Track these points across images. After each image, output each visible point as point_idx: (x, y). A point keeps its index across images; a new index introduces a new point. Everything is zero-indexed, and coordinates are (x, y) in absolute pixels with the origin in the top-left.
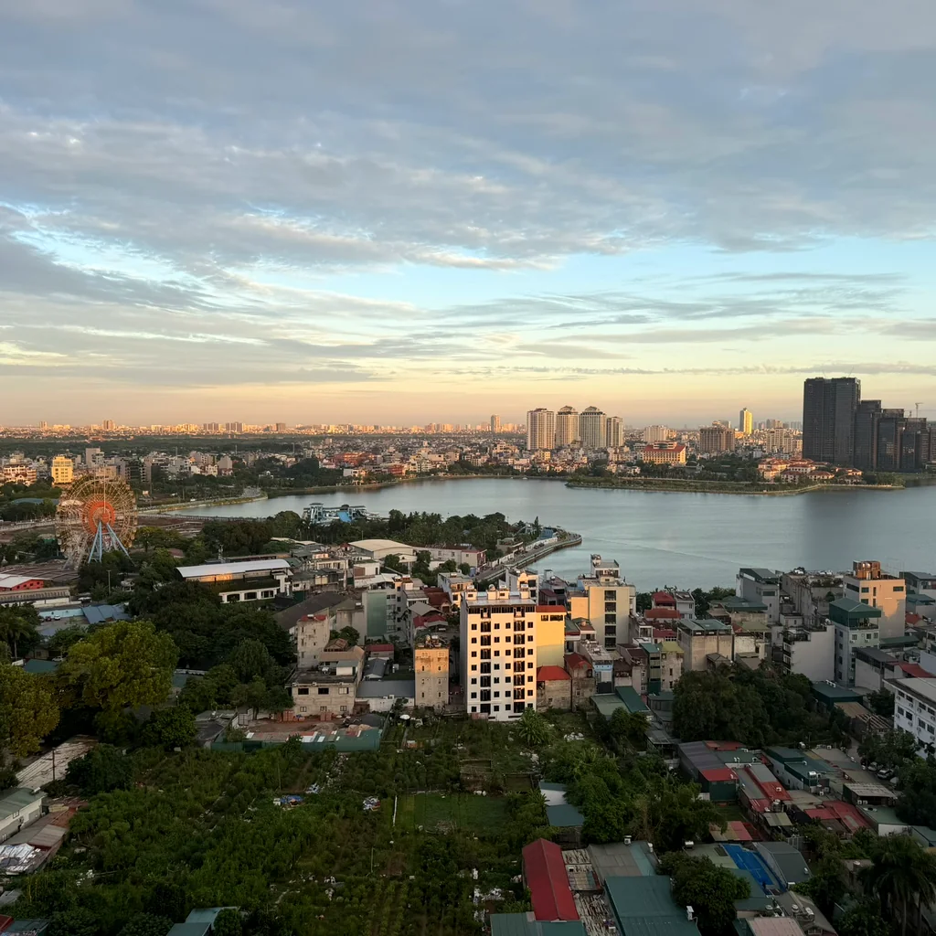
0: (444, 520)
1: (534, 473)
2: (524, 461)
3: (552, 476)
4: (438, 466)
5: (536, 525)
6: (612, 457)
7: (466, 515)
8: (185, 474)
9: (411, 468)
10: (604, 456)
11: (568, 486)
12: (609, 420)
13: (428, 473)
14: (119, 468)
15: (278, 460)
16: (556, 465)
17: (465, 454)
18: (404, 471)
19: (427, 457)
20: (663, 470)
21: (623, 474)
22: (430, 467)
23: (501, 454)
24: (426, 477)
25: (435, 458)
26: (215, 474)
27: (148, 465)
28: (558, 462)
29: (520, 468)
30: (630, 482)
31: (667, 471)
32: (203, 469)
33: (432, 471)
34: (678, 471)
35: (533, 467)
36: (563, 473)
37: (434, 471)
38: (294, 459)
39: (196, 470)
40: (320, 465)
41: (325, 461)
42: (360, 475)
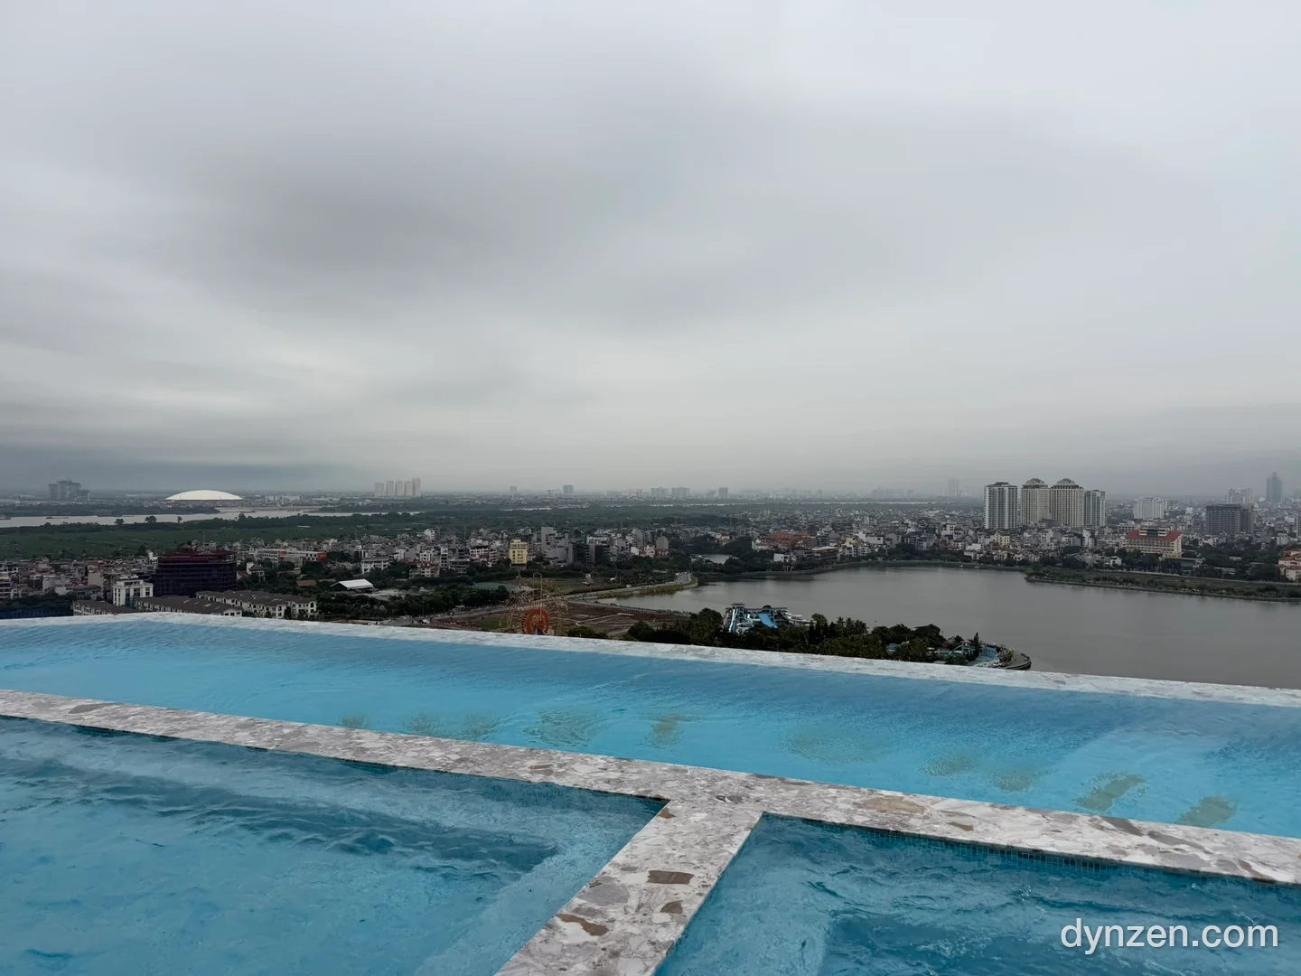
0: (870, 631)
1: (987, 562)
2: (977, 547)
3: (1010, 565)
4: (877, 550)
5: (975, 642)
6: (1088, 541)
7: (895, 625)
8: (624, 556)
9: (847, 552)
10: (1077, 542)
11: (1028, 580)
12: (1088, 494)
13: (866, 558)
14: (567, 550)
15: (713, 538)
16: (1016, 552)
17: (909, 536)
18: (839, 556)
19: (864, 538)
20: (1151, 562)
21: (1099, 565)
22: (867, 551)
23: (950, 537)
24: (863, 561)
25: (873, 540)
26: (652, 556)
27: (592, 547)
28: (1019, 548)
29: (972, 555)
30: (1105, 579)
31: (1155, 565)
32: (642, 550)
33: (869, 556)
34: (1172, 565)
35: (988, 553)
36: (1025, 563)
37: (872, 556)
38: (728, 537)
39: (635, 551)
40: (754, 546)
41: (758, 541)
42: (791, 561)
